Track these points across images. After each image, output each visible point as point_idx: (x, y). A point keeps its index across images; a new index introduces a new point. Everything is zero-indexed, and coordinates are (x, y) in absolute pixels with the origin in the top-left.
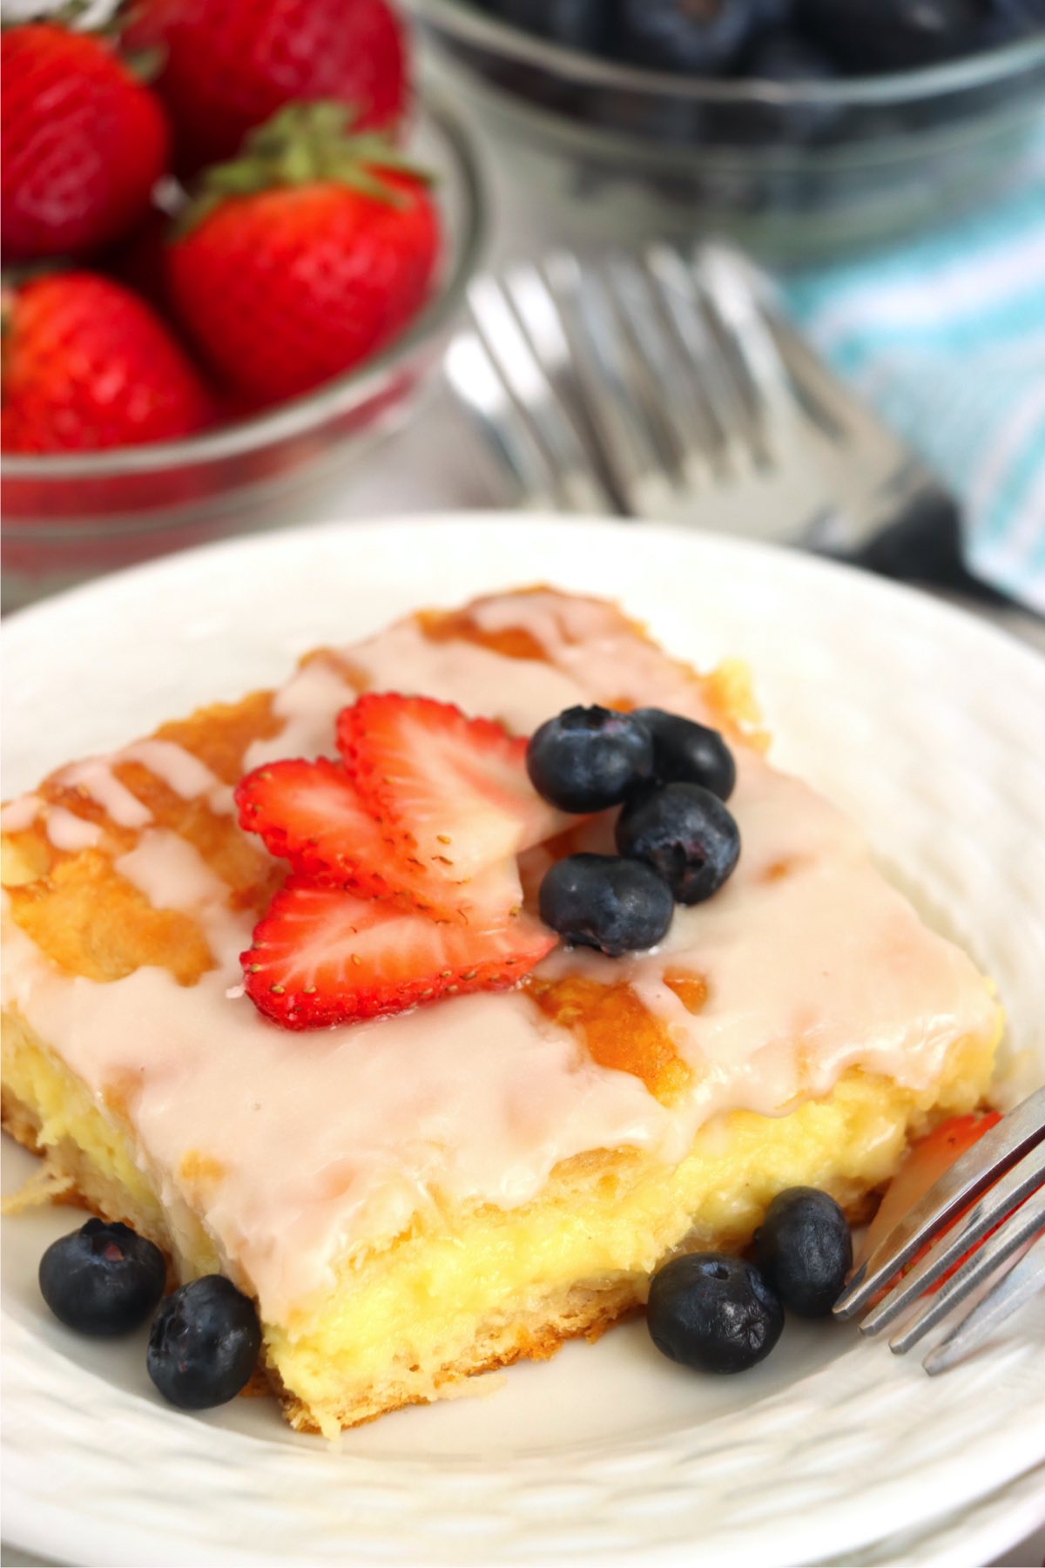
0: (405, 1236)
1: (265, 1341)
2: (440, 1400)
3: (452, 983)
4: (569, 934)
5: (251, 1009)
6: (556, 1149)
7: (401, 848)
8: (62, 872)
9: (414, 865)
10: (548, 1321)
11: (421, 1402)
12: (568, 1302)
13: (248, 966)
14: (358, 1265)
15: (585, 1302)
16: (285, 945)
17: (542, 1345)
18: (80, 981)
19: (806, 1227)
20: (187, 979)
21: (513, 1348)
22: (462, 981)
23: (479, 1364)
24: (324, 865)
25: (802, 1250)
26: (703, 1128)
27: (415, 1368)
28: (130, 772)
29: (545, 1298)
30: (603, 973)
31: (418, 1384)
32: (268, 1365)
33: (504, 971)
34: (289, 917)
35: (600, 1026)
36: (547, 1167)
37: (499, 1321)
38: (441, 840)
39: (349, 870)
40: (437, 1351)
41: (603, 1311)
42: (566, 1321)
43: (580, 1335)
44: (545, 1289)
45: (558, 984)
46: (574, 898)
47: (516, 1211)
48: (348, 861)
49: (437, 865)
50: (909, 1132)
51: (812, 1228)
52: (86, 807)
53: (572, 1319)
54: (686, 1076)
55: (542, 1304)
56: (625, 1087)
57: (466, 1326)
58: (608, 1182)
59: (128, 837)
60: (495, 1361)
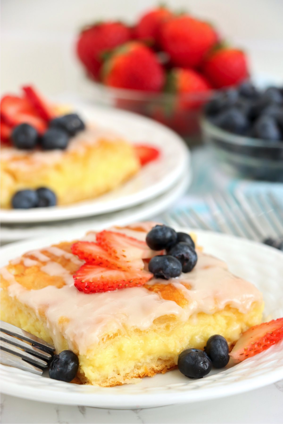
0: (115, 335)
1: (80, 364)
2: (125, 384)
3: (126, 284)
4: (156, 274)
5: (76, 291)
6: (155, 315)
7: (113, 254)
8: (27, 271)
9: (117, 258)
10: (152, 367)
11: (119, 384)
12: (157, 363)
13: (75, 278)
14: (104, 340)
15: (161, 363)
16: (84, 274)
17: (151, 373)
18: (32, 290)
19: (218, 341)
20: (60, 287)
21: (143, 373)
22: (129, 283)
23: (135, 375)
24: (94, 260)
25: (217, 346)
26: (191, 317)
27: (119, 374)
28: (45, 252)
29: (152, 360)
30: (165, 283)
31: (120, 379)
32: (81, 372)
33: (140, 281)
34: (85, 270)
35: (164, 292)
36: (152, 320)
37: (140, 364)
38: (123, 251)
39: (100, 260)
40: (124, 370)
41: (166, 366)
42: (157, 367)
43: (160, 372)
44: (152, 357)
45: (153, 286)
46: (157, 263)
47: (144, 331)
48: (100, 258)
49: (122, 257)
51: (219, 341)
52: (32, 257)
53: (158, 367)
54: (187, 302)
55: (151, 361)
56: (172, 303)
57: (132, 364)
58: (167, 327)
59: (44, 263)
60: (139, 376)
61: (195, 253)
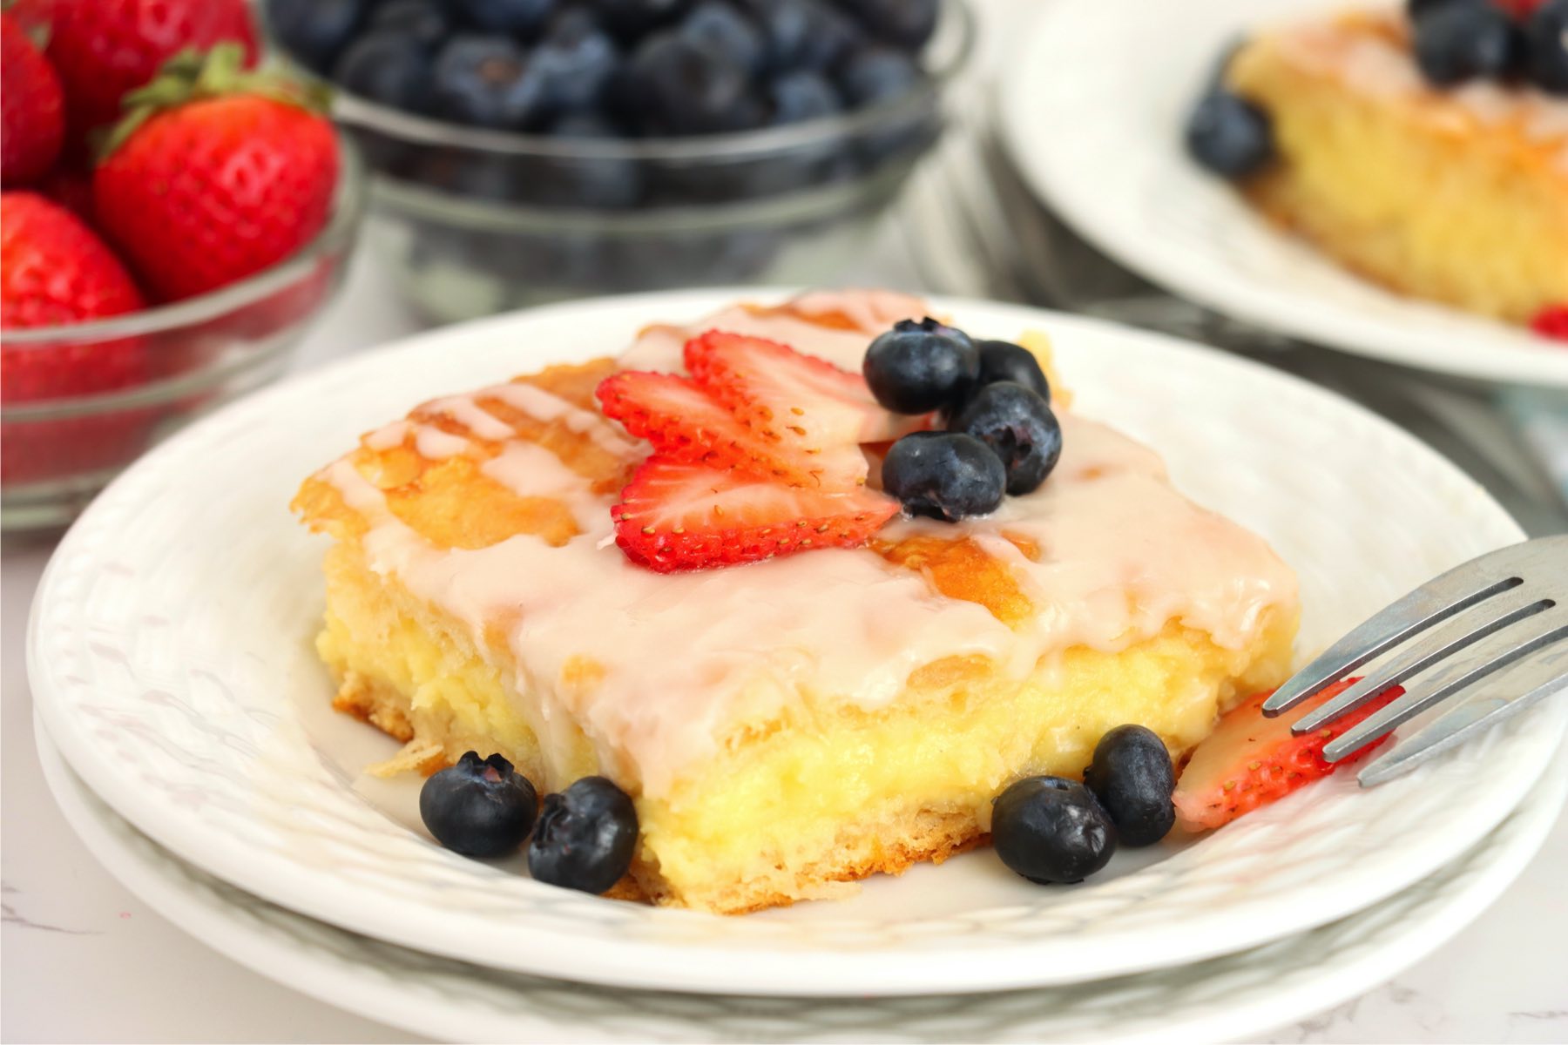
0: (773, 727)
1: (643, 830)
2: (804, 901)
3: (806, 537)
4: (912, 501)
5: (619, 557)
6: (917, 654)
7: (756, 423)
8: (431, 475)
9: (770, 435)
10: (899, 838)
11: (781, 903)
12: (917, 825)
13: (619, 517)
14: (734, 745)
15: (931, 827)
16: (651, 500)
17: (894, 860)
18: (454, 550)
19: (1134, 748)
20: (556, 543)
21: (867, 861)
22: (816, 534)
23: (838, 870)
24: (683, 440)
25: (1132, 767)
26: (1041, 661)
27: (779, 867)
28: (490, 403)
29: (897, 815)
30: (946, 533)
31: (783, 883)
32: (645, 857)
33: (854, 526)
34: (653, 483)
35: (945, 569)
36: (905, 674)
37: (854, 831)
38: (795, 411)
39: (708, 443)
40: (800, 850)
41: (948, 837)
42: (915, 841)
43: (927, 857)
44: (897, 804)
45: (902, 544)
46: (918, 462)
47: (876, 714)
48: (708, 434)
49: (792, 433)
50: (1220, 703)
51: (1140, 750)
52: (448, 424)
53: (920, 840)
54: (1027, 608)
55: (894, 819)
56: (972, 612)
57: (826, 830)
58: (958, 698)
59: (494, 447)
60: (850, 873)
61: (1052, 424)
